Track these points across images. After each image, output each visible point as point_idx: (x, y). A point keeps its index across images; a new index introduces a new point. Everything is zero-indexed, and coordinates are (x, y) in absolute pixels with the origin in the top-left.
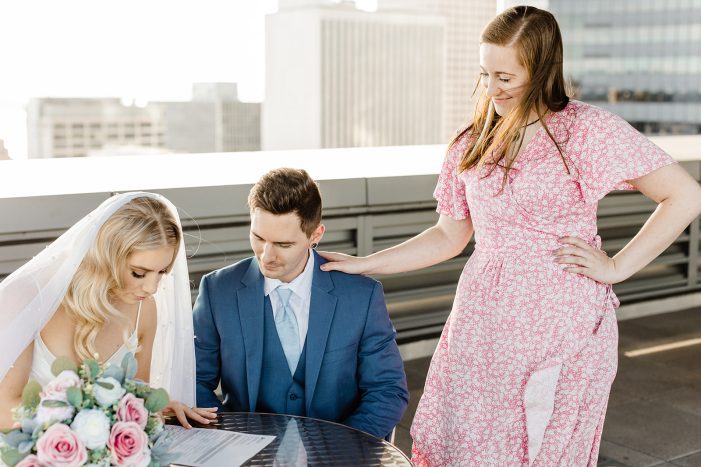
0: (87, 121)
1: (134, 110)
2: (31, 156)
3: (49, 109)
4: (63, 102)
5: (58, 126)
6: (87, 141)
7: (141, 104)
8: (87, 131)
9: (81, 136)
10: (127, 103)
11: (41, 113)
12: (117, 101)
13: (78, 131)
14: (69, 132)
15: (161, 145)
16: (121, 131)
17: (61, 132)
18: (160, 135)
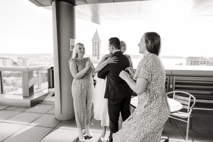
0: (196, 61)
1: (206, 59)
2: (186, 65)
3: (190, 59)
4: (193, 58)
5: (191, 62)
6: (196, 64)
7: (207, 58)
8: (196, 62)
9: (195, 63)
10: (205, 58)
11: (189, 59)
12: (203, 58)
13: (195, 62)
14: (193, 62)
15: (210, 65)
16: (203, 63)
17: (192, 62)
18: (210, 63)
